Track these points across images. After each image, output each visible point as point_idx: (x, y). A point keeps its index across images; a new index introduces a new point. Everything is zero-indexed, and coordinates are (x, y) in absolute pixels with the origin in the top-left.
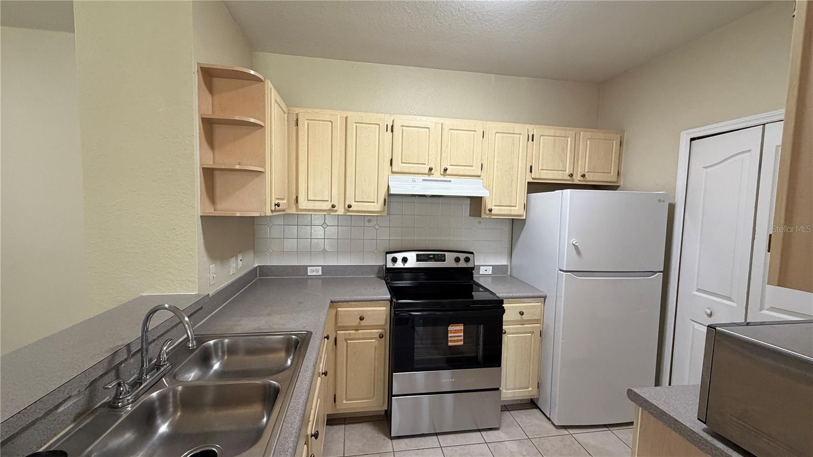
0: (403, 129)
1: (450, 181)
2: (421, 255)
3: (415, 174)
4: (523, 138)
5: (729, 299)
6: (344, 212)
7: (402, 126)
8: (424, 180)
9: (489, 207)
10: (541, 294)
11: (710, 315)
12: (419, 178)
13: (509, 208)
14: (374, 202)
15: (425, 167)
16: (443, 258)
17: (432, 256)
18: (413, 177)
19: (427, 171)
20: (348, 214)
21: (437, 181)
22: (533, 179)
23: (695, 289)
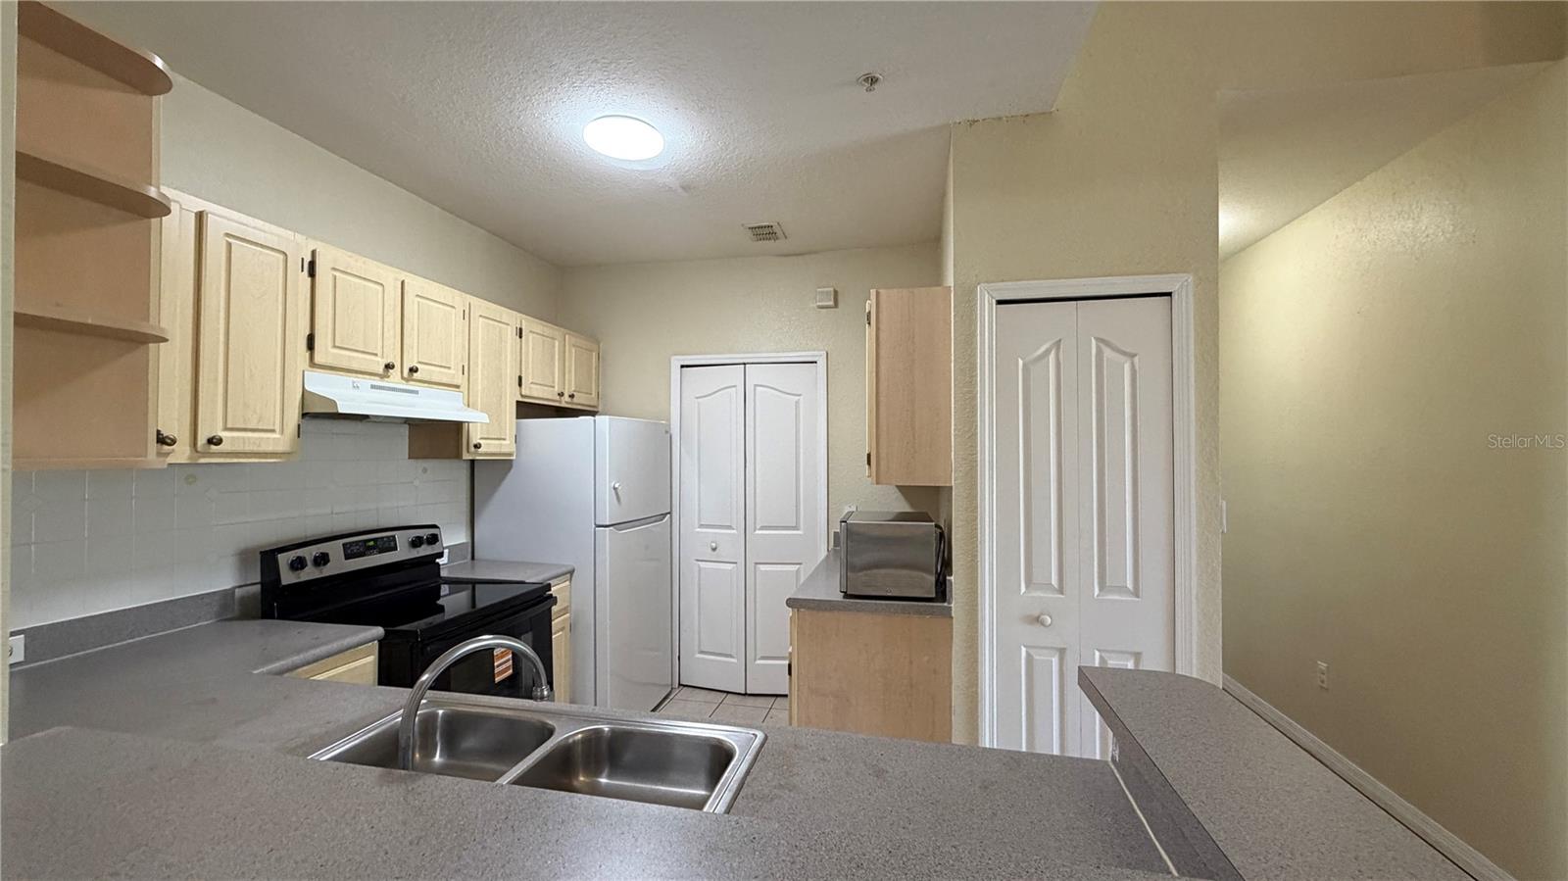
0: (335, 278)
1: (416, 392)
2: (351, 544)
3: (356, 372)
4: (510, 333)
5: (729, 527)
6: (190, 458)
7: (334, 269)
8: (373, 387)
9: (475, 440)
10: (564, 570)
11: (714, 549)
12: (366, 382)
13: (497, 442)
14: (273, 431)
15: (378, 362)
16: (392, 544)
17: (372, 543)
18: (355, 380)
19: (380, 370)
20: (202, 461)
21: (394, 389)
22: (522, 396)
23: (696, 525)
